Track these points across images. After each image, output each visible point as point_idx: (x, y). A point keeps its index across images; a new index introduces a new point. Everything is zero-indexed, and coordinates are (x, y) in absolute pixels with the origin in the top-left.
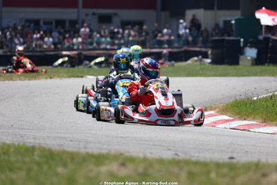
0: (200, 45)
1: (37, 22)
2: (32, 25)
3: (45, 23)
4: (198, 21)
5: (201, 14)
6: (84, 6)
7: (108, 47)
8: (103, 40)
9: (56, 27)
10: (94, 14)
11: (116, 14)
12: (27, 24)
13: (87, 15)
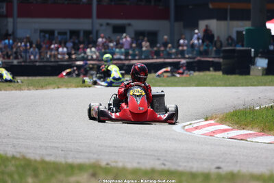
0: (213, 55)
1: (51, 33)
2: (47, 35)
3: (60, 33)
4: (211, 32)
5: (214, 25)
6: (99, 17)
7: (123, 57)
8: (117, 50)
9: (71, 38)
10: (108, 24)
11: (129, 25)
12: (42, 34)
13: (101, 25)
